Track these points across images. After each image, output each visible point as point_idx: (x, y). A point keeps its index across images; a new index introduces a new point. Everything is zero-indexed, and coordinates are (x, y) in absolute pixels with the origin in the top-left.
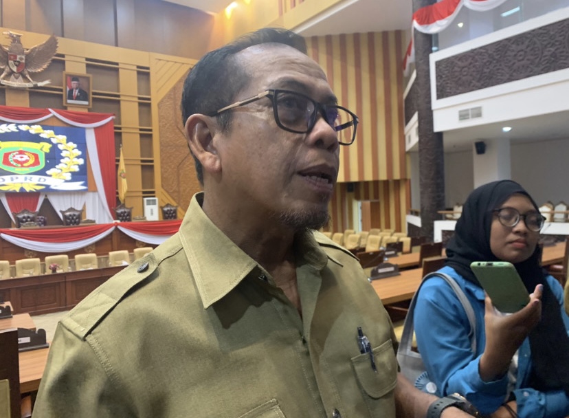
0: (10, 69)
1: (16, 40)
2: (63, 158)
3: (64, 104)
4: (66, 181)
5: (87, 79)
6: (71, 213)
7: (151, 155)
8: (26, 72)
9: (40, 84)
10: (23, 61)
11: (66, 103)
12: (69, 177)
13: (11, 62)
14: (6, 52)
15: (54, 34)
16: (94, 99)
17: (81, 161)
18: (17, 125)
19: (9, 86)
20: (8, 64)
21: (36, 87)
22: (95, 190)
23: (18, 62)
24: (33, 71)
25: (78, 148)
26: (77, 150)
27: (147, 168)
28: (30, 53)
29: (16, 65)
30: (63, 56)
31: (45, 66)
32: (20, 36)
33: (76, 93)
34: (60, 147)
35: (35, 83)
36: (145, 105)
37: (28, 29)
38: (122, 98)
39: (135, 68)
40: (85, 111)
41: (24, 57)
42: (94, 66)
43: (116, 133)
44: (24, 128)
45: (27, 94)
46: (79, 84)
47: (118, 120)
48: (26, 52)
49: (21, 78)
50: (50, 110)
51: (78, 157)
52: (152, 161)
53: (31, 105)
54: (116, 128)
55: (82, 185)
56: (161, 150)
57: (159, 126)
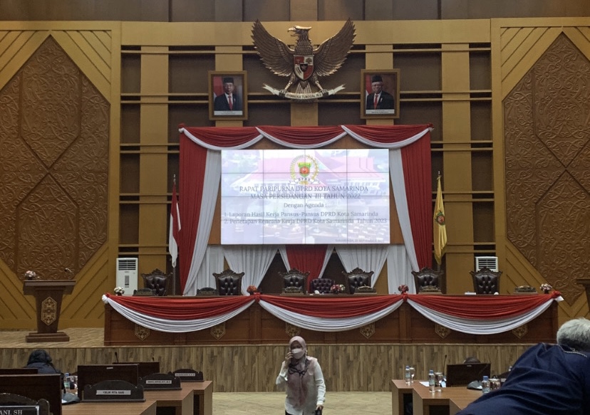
0: (296, 76)
1: (303, 35)
3: (362, 117)
5: (392, 75)
6: (357, 276)
8: (315, 78)
9: (331, 92)
10: (312, 64)
11: (365, 115)
13: (297, 66)
14: (291, 54)
15: (349, 20)
19: (294, 100)
20: (294, 71)
21: (326, 96)
23: (306, 65)
24: (324, 74)
27: (483, 206)
28: (320, 51)
29: (303, 71)
30: (363, 47)
31: (339, 66)
32: (307, 30)
33: (377, 97)
35: (324, 91)
36: (480, 105)
37: (320, 17)
38: (445, 98)
39: (467, 47)
40: (390, 124)
41: (312, 58)
42: (406, 54)
43: (434, 153)
45: (316, 107)
46: (382, 85)
47: (438, 132)
48: (316, 49)
49: (308, 86)
50: (343, 126)
52: (492, 196)
53: (320, 124)
54: (433, 146)
56: (507, 176)
57: (506, 137)
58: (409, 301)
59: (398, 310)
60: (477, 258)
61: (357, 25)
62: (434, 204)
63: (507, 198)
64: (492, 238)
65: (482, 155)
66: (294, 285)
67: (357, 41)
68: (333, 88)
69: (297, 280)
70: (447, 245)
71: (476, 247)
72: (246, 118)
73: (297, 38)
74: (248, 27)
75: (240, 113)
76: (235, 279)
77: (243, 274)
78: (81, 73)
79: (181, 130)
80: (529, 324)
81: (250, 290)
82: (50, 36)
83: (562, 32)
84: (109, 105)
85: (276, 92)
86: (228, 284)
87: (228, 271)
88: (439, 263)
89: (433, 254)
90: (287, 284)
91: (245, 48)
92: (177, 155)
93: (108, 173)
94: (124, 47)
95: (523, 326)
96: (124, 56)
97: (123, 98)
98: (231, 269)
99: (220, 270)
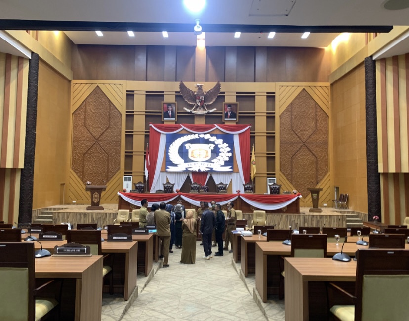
0: (197, 104)
1: (200, 88)
2: (221, 152)
3: (223, 121)
4: (222, 166)
5: (236, 105)
6: (221, 186)
7: (274, 149)
8: (205, 105)
9: (211, 111)
10: (203, 99)
12: (223, 164)
13: (197, 100)
14: (195, 95)
15: (219, 82)
16: (239, 116)
17: (230, 154)
18: (199, 134)
20: (196, 102)
21: (209, 113)
22: (238, 172)
23: (201, 100)
24: (208, 104)
25: (229, 146)
26: (228, 148)
27: (271, 158)
28: (207, 94)
29: (200, 102)
30: (224, 93)
31: (214, 100)
32: (201, 86)
33: (229, 114)
34: (219, 146)
35: (208, 110)
36: (271, 117)
37: (207, 80)
38: (256, 114)
39: (266, 94)
40: (234, 124)
41: (203, 97)
42: (241, 96)
43: (251, 136)
44: (202, 136)
45: (205, 117)
46: (231, 109)
47: (253, 128)
48: (205, 94)
49: (202, 109)
50: (215, 125)
51: (228, 152)
52: (274, 154)
53: (206, 123)
54: (251, 133)
55: (230, 168)
56: (280, 146)
57: (280, 130)
58: (240, 196)
59: (236, 200)
60: (268, 179)
61: (222, 84)
62: (251, 157)
63: (280, 155)
64: (274, 170)
65: (271, 138)
66: (195, 189)
67: (221, 90)
68: (212, 109)
69: (196, 187)
70: (256, 173)
71: (267, 174)
72: (176, 121)
73: (197, 89)
74: (178, 84)
75: (174, 119)
76: (171, 186)
77: (174, 184)
78: (110, 101)
79: (150, 125)
80: (288, 206)
81: (177, 191)
82: (98, 86)
83: (304, 89)
84: (121, 114)
85: (189, 111)
86: (168, 188)
87: (168, 183)
88: (253, 180)
89: (250, 177)
90: (192, 188)
91: (176, 92)
92: (149, 135)
93: (120, 142)
94: (127, 91)
95: (286, 207)
96: (127, 95)
97: (127, 112)
98: (170, 182)
99: (165, 182)
